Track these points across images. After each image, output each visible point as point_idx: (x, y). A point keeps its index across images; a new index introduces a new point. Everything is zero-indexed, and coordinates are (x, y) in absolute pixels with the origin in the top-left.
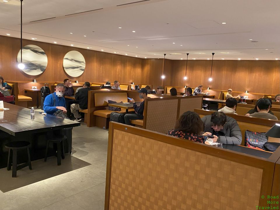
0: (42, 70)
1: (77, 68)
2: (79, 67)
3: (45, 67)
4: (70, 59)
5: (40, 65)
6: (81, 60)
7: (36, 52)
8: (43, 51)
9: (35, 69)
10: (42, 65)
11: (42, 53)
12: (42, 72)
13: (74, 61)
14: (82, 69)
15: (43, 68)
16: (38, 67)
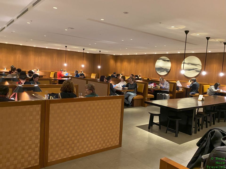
0: (167, 72)
1: (193, 69)
2: (194, 69)
3: (169, 70)
4: (187, 63)
5: (166, 68)
6: (197, 63)
7: (164, 60)
8: (168, 59)
9: (163, 71)
10: (167, 68)
11: (168, 61)
12: (167, 73)
13: (190, 64)
14: (198, 71)
15: (168, 70)
16: (165, 70)
